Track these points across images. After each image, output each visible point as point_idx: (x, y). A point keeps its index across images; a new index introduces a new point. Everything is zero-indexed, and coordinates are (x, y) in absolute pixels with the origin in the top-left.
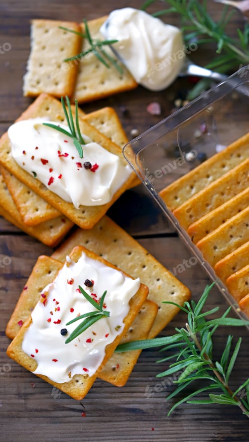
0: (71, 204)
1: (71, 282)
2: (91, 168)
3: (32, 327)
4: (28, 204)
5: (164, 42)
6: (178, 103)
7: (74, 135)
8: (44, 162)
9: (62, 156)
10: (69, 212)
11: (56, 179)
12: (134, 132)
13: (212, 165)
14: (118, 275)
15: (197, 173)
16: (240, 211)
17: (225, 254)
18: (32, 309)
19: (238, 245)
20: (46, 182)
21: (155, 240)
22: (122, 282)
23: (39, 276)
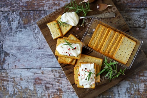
0: (75, 56)
1: (82, 70)
2: (75, 49)
3: (80, 81)
4: (67, 60)
5: (74, 17)
6: (81, 25)
7: (69, 44)
8: (67, 52)
9: (69, 49)
10: (75, 58)
11: (70, 54)
12: (77, 35)
13: (94, 35)
14: (89, 64)
15: (93, 38)
16: (104, 42)
17: (106, 51)
18: (78, 77)
19: (107, 48)
20: (69, 55)
21: (91, 53)
22: (91, 65)
23: (76, 71)
